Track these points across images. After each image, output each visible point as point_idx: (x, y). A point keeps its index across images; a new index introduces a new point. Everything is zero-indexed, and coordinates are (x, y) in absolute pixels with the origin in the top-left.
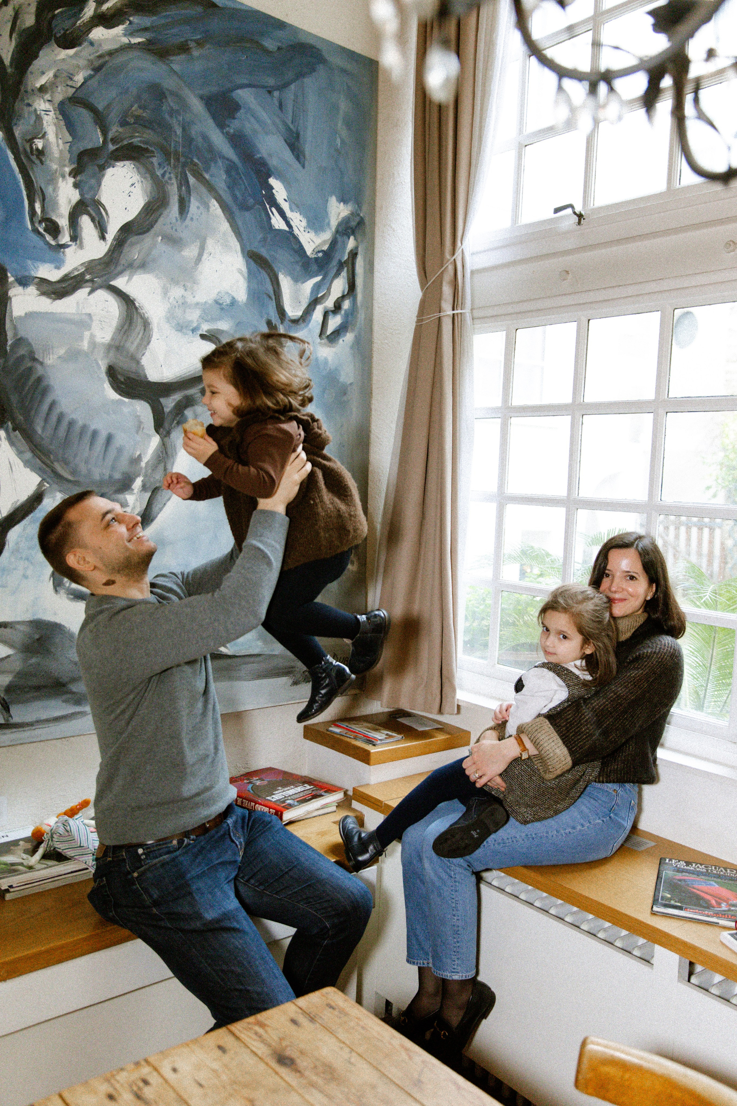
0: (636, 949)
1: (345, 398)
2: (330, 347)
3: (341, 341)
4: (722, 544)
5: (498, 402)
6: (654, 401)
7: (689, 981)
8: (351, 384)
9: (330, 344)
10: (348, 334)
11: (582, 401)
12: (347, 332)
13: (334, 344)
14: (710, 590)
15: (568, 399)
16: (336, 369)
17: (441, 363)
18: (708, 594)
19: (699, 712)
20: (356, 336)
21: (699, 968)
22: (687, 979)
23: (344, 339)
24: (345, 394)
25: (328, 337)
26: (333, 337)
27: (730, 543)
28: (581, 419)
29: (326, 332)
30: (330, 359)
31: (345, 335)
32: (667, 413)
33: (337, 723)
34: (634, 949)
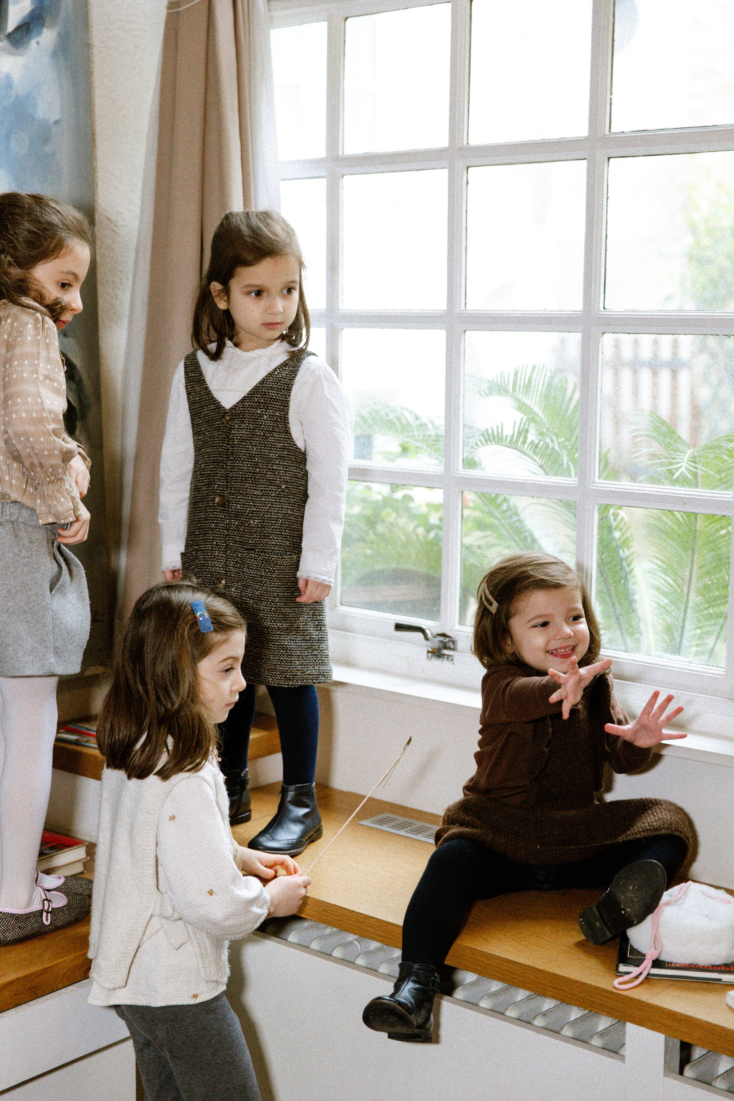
0: (595, 1037)
1: (48, 149)
2: (14, 54)
3: (33, 43)
4: (693, 395)
5: (321, 152)
6: (587, 139)
7: (681, 1073)
8: (57, 122)
9: (14, 49)
10: (45, 30)
11: (465, 143)
12: (43, 25)
13: (20, 50)
14: (686, 458)
15: (443, 142)
16: (27, 96)
17: (217, 81)
18: (684, 464)
19: (676, 657)
20: (59, 34)
21: (697, 1053)
22: (677, 1069)
23: (38, 39)
24: (46, 141)
25: (9, 36)
26: (17, 36)
27: (705, 393)
28: (465, 173)
29: (6, 28)
30: (16, 77)
31: (40, 33)
32: (609, 158)
33: (71, 726)
34: (591, 1037)
